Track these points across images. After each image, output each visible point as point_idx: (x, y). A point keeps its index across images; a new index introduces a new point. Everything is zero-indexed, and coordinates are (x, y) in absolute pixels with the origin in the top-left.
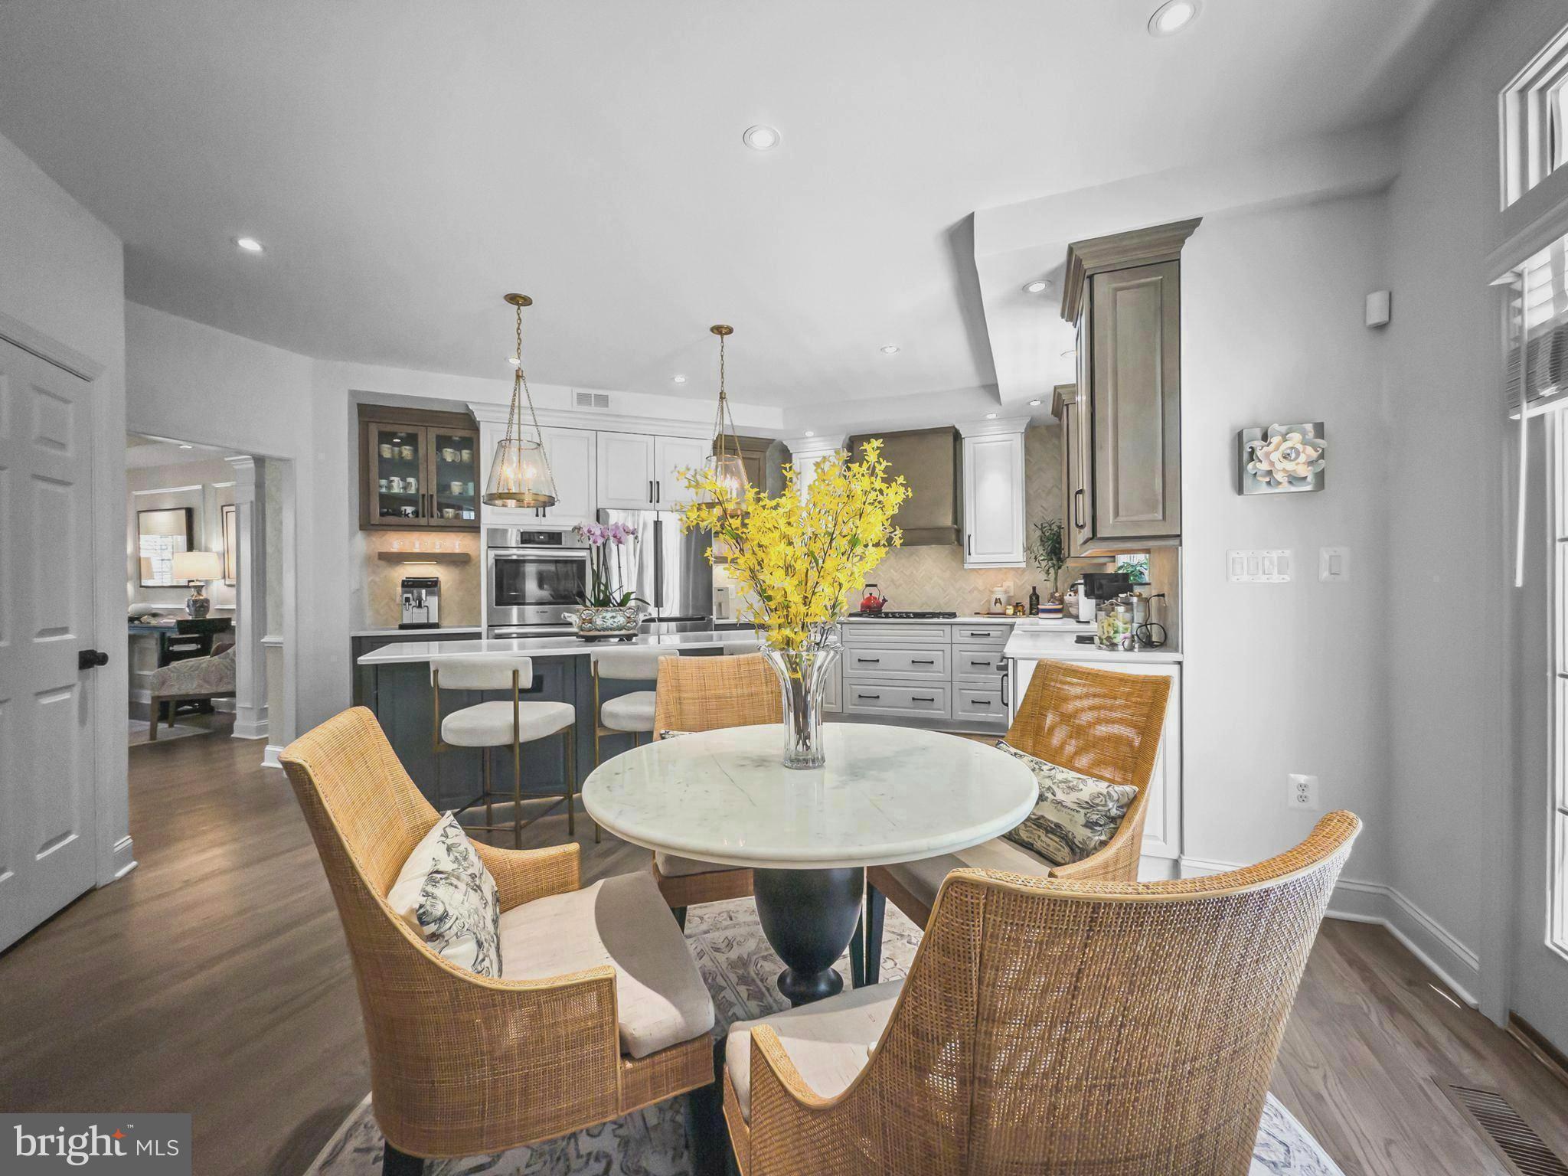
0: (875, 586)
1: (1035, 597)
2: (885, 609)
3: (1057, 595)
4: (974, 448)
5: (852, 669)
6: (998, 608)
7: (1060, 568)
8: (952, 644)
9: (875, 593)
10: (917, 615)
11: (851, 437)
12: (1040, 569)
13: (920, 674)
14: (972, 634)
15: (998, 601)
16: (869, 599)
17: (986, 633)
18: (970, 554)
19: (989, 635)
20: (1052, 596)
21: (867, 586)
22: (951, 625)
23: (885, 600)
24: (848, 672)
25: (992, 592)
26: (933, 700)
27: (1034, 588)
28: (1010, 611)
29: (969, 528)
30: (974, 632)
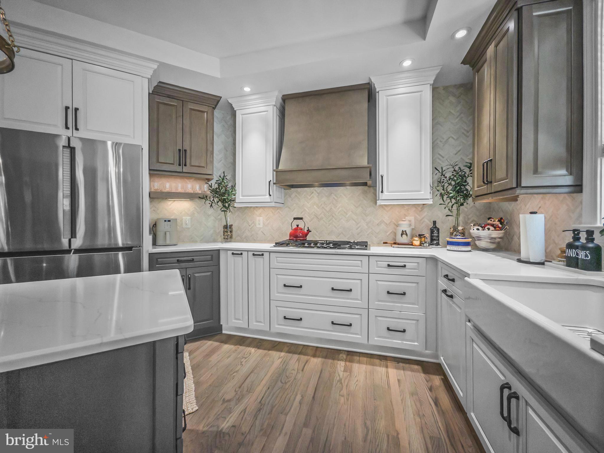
0: (301, 219)
1: (434, 229)
2: (309, 238)
3: (460, 228)
4: (387, 100)
5: (278, 293)
6: (405, 239)
7: (462, 204)
8: (369, 273)
9: (301, 226)
10: (337, 245)
11: (283, 96)
12: (443, 206)
13: (340, 300)
14: (389, 265)
15: (403, 233)
16: (296, 230)
17: (402, 264)
18: (382, 192)
19: (405, 266)
20: (455, 229)
21: (295, 219)
22: (369, 256)
23: (309, 231)
24: (275, 295)
25: (397, 226)
26: (350, 325)
27: (435, 223)
28: (417, 242)
29: (382, 169)
30: (391, 264)
